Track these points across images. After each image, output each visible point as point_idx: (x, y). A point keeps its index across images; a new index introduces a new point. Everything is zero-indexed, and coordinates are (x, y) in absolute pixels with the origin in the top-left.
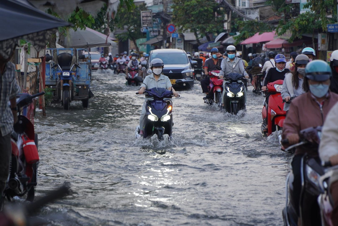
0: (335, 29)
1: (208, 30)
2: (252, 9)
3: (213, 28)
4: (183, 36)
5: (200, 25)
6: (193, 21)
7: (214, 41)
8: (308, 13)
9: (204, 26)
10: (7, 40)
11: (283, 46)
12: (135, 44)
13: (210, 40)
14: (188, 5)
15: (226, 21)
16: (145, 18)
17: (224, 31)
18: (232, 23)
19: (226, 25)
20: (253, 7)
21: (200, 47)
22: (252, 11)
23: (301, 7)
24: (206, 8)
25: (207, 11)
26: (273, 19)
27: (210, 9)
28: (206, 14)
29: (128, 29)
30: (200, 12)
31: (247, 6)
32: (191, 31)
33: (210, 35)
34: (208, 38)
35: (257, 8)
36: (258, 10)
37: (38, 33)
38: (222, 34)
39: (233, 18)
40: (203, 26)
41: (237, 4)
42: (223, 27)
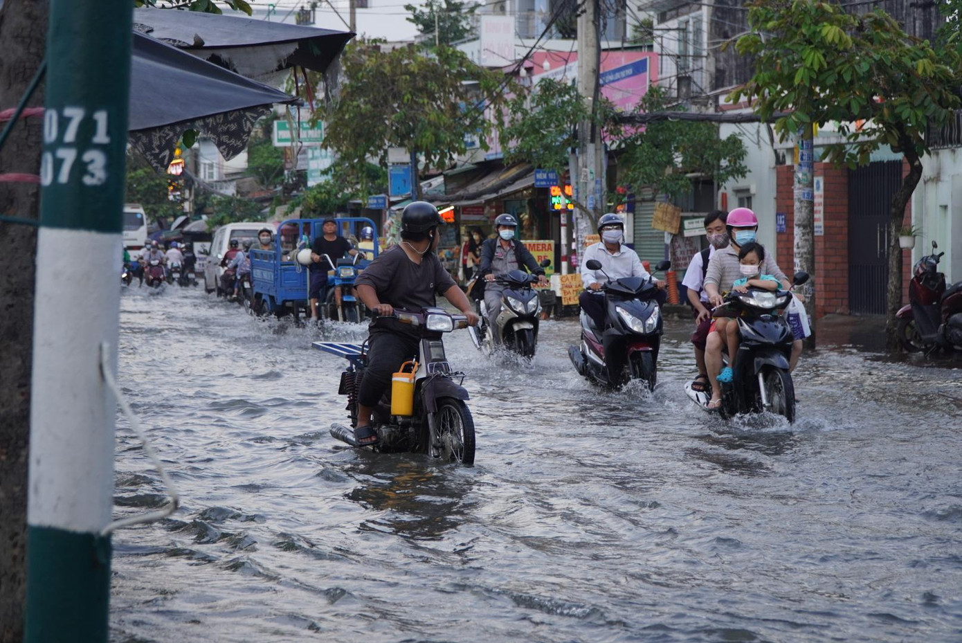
0: (378, 203)
1: (161, 213)
2: (225, 181)
3: (169, 209)
7: (169, 229)
10: (161, 128)
14: (132, 178)
15: (187, 200)
17: (185, 214)
18: (195, 203)
19: (187, 206)
20: (224, 178)
22: (224, 184)
23: (313, 174)
24: (158, 181)
28: (157, 189)
30: (149, 186)
31: (215, 178)
33: (163, 221)
34: (161, 225)
35: (233, 180)
36: (235, 183)
37: (225, 113)
38: (181, 219)
39: (197, 195)
40: (154, 207)
41: (202, 175)
42: (183, 208)
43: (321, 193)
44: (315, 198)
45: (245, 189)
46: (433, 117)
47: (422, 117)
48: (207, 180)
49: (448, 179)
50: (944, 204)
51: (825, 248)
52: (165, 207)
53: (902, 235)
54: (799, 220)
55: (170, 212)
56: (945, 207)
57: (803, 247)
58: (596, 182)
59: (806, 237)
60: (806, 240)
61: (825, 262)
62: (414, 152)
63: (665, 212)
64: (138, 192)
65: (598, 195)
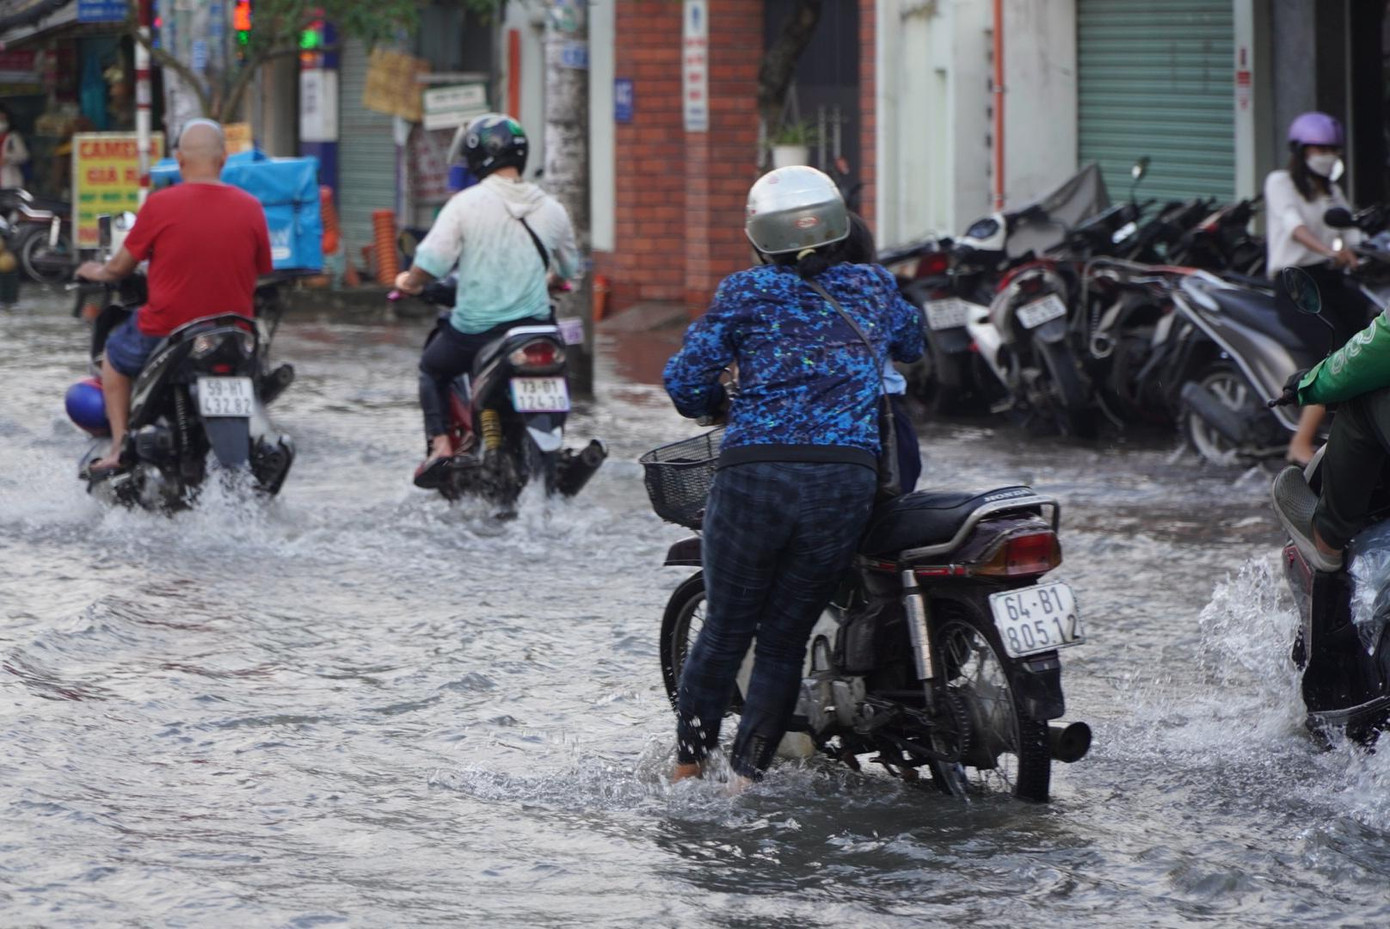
50: (941, 64)
51: (711, 160)
53: (781, 142)
54: (556, 110)
56: (942, 73)
57: (564, 170)
58: (213, 10)
59: (572, 148)
60: (572, 155)
61: (712, 192)
63: (393, 72)
65: (216, 40)
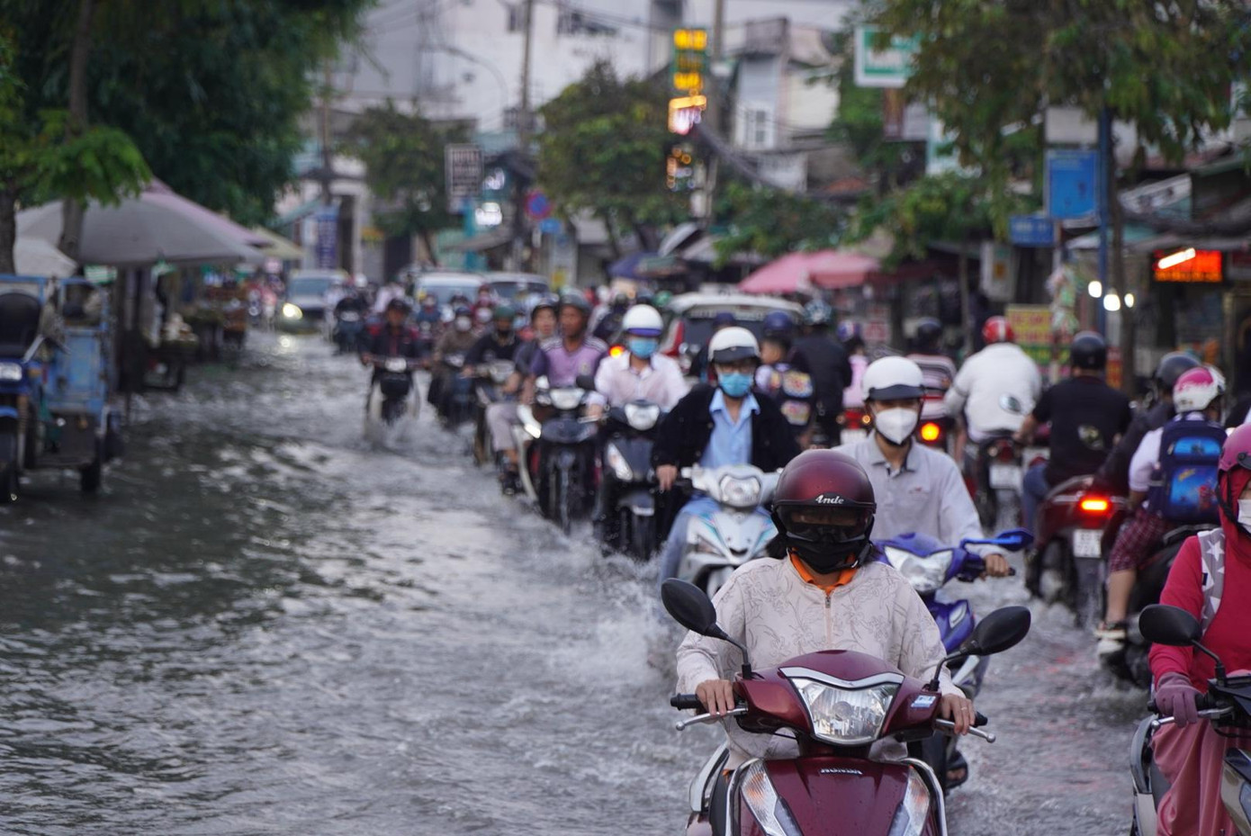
1: (640, 216)
2: (786, 153)
4: (572, 230)
5: (619, 199)
6: (597, 184)
7: (657, 251)
8: (950, 176)
9: (631, 201)
11: (870, 277)
12: (429, 247)
13: (648, 244)
14: (583, 135)
15: (698, 190)
16: (459, 170)
17: (693, 219)
18: (718, 194)
19: (699, 204)
20: (786, 145)
21: (617, 267)
22: (782, 160)
23: (931, 151)
24: (639, 146)
25: (641, 154)
26: (842, 188)
27: (654, 150)
28: (638, 163)
29: (409, 201)
30: (620, 156)
31: (770, 142)
32: (595, 216)
33: (647, 231)
34: (643, 240)
35: (801, 150)
36: (804, 157)
38: (685, 230)
39: (723, 179)
40: (628, 200)
41: (738, 137)
42: (688, 207)
43: (929, 197)
44: (916, 208)
45: (826, 170)
46: (1146, 40)
47: (1120, 40)
48: (752, 146)
49: (1200, 182)
52: (653, 201)
55: (664, 214)
62: (1106, 117)
64: (596, 167)
